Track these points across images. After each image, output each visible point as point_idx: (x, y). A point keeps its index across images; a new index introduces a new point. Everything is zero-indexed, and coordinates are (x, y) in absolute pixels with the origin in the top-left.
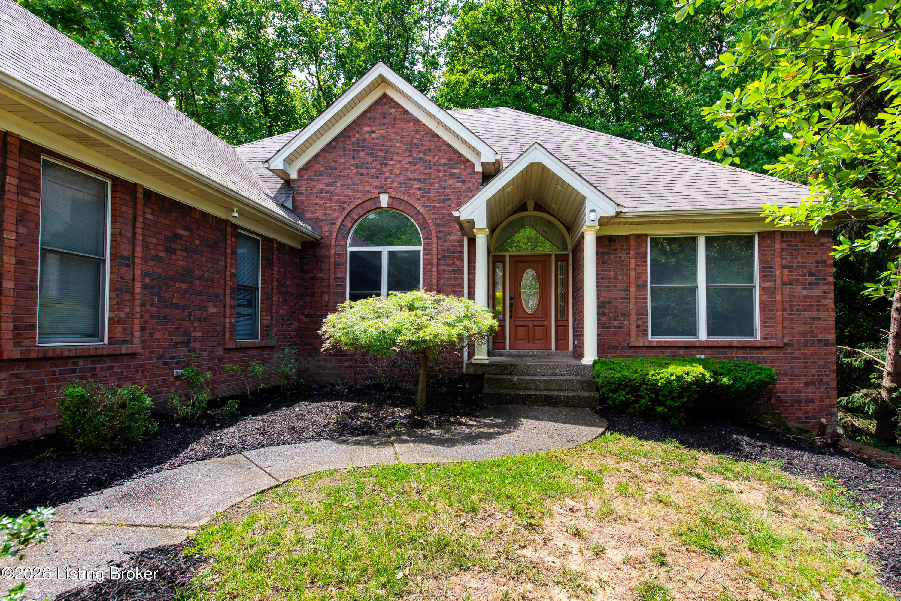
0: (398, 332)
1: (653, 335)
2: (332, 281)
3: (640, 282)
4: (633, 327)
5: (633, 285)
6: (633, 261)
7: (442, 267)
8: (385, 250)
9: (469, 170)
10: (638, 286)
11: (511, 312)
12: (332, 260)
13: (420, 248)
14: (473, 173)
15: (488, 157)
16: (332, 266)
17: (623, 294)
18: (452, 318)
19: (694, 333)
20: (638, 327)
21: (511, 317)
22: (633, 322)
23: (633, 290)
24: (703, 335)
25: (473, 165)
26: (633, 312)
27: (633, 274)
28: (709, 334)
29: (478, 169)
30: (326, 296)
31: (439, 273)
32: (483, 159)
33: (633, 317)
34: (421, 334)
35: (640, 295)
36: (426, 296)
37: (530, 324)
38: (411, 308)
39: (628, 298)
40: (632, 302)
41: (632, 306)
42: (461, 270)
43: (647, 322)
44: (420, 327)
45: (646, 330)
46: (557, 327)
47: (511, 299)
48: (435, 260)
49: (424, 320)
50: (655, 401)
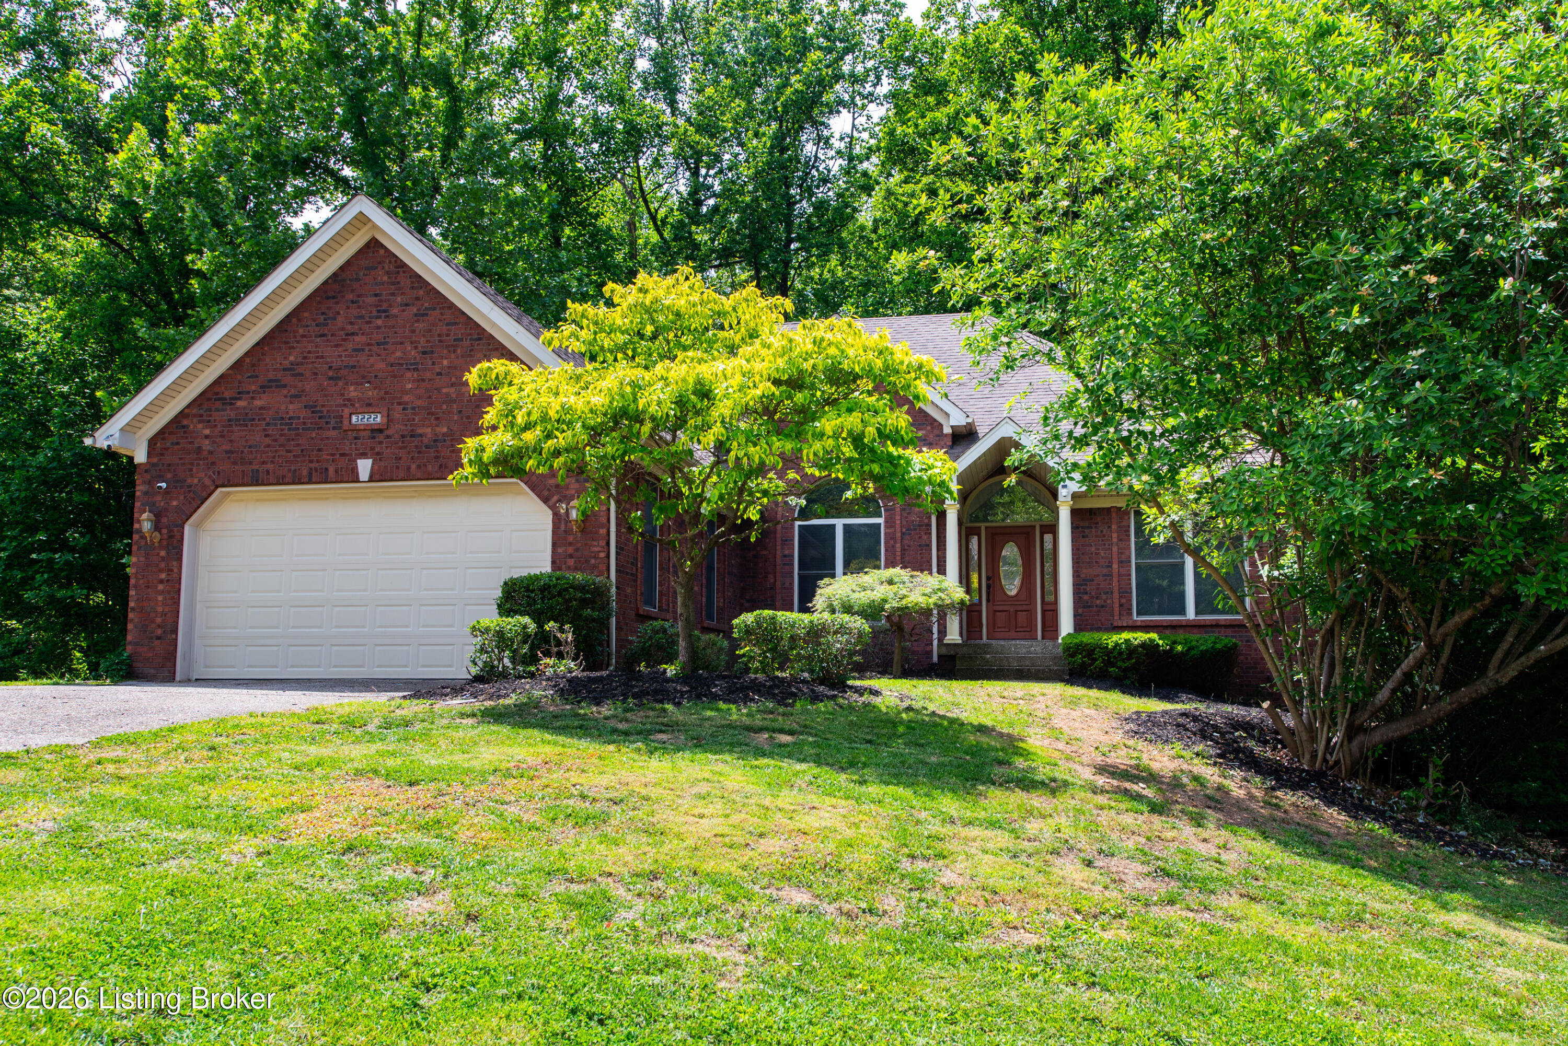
0: (885, 601)
1: (1138, 614)
2: (779, 560)
3: (1123, 557)
4: (1116, 606)
5: (1115, 561)
6: (1115, 535)
7: (906, 542)
8: (839, 523)
9: (936, 432)
10: (1120, 562)
11: (988, 594)
12: (779, 535)
13: (880, 521)
14: (941, 435)
15: (957, 419)
16: (779, 542)
17: (1105, 571)
18: (928, 591)
19: (1182, 611)
20: (1121, 605)
21: (988, 601)
22: (1116, 601)
23: (1115, 566)
24: (1191, 614)
25: (941, 426)
26: (1116, 589)
27: (1115, 549)
28: (1197, 613)
29: (947, 430)
30: (771, 577)
31: (903, 549)
32: (953, 422)
33: (1116, 595)
34: (904, 602)
35: (1123, 571)
36: (902, 572)
37: (1012, 609)
38: (891, 582)
39: (1110, 575)
40: (1115, 579)
41: (1115, 583)
42: (929, 546)
43: (1130, 600)
44: (904, 597)
45: (1130, 609)
46: (1043, 612)
47: (988, 578)
48: (898, 535)
49: (904, 592)
50: (1109, 663)
